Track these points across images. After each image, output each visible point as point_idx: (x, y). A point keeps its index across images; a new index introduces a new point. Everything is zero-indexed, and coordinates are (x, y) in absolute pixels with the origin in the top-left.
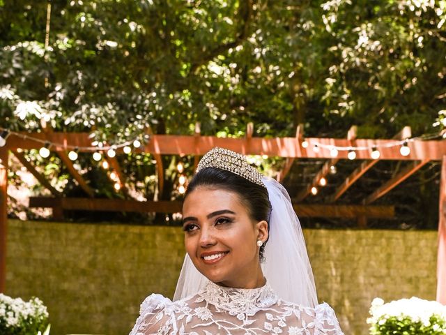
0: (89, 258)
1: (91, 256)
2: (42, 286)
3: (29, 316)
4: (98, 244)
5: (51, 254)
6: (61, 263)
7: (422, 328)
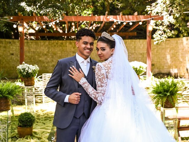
0: (47, 50)
1: (48, 50)
2: (34, 59)
3: (34, 70)
4: (50, 46)
5: (36, 50)
6: (39, 52)
7: (137, 69)
